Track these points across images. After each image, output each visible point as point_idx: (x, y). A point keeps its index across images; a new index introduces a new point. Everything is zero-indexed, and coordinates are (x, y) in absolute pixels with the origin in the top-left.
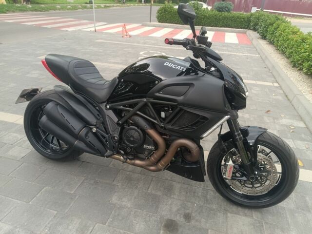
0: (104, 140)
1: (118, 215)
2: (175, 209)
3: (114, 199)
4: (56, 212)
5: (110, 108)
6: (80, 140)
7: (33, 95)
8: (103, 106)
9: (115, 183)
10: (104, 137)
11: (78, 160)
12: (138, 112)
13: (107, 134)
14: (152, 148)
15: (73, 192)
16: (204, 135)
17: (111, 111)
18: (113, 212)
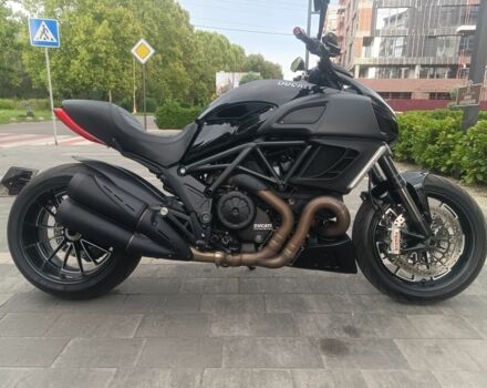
0: (184, 227)
1: (236, 350)
2: (325, 326)
3: (216, 331)
4: (114, 370)
5: (187, 173)
6: (139, 232)
7: (23, 183)
8: (173, 171)
9: (202, 311)
10: (183, 221)
11: (117, 293)
12: (241, 167)
13: (188, 214)
14: (268, 226)
15: (132, 337)
16: (352, 185)
17: (189, 177)
18: (224, 348)
